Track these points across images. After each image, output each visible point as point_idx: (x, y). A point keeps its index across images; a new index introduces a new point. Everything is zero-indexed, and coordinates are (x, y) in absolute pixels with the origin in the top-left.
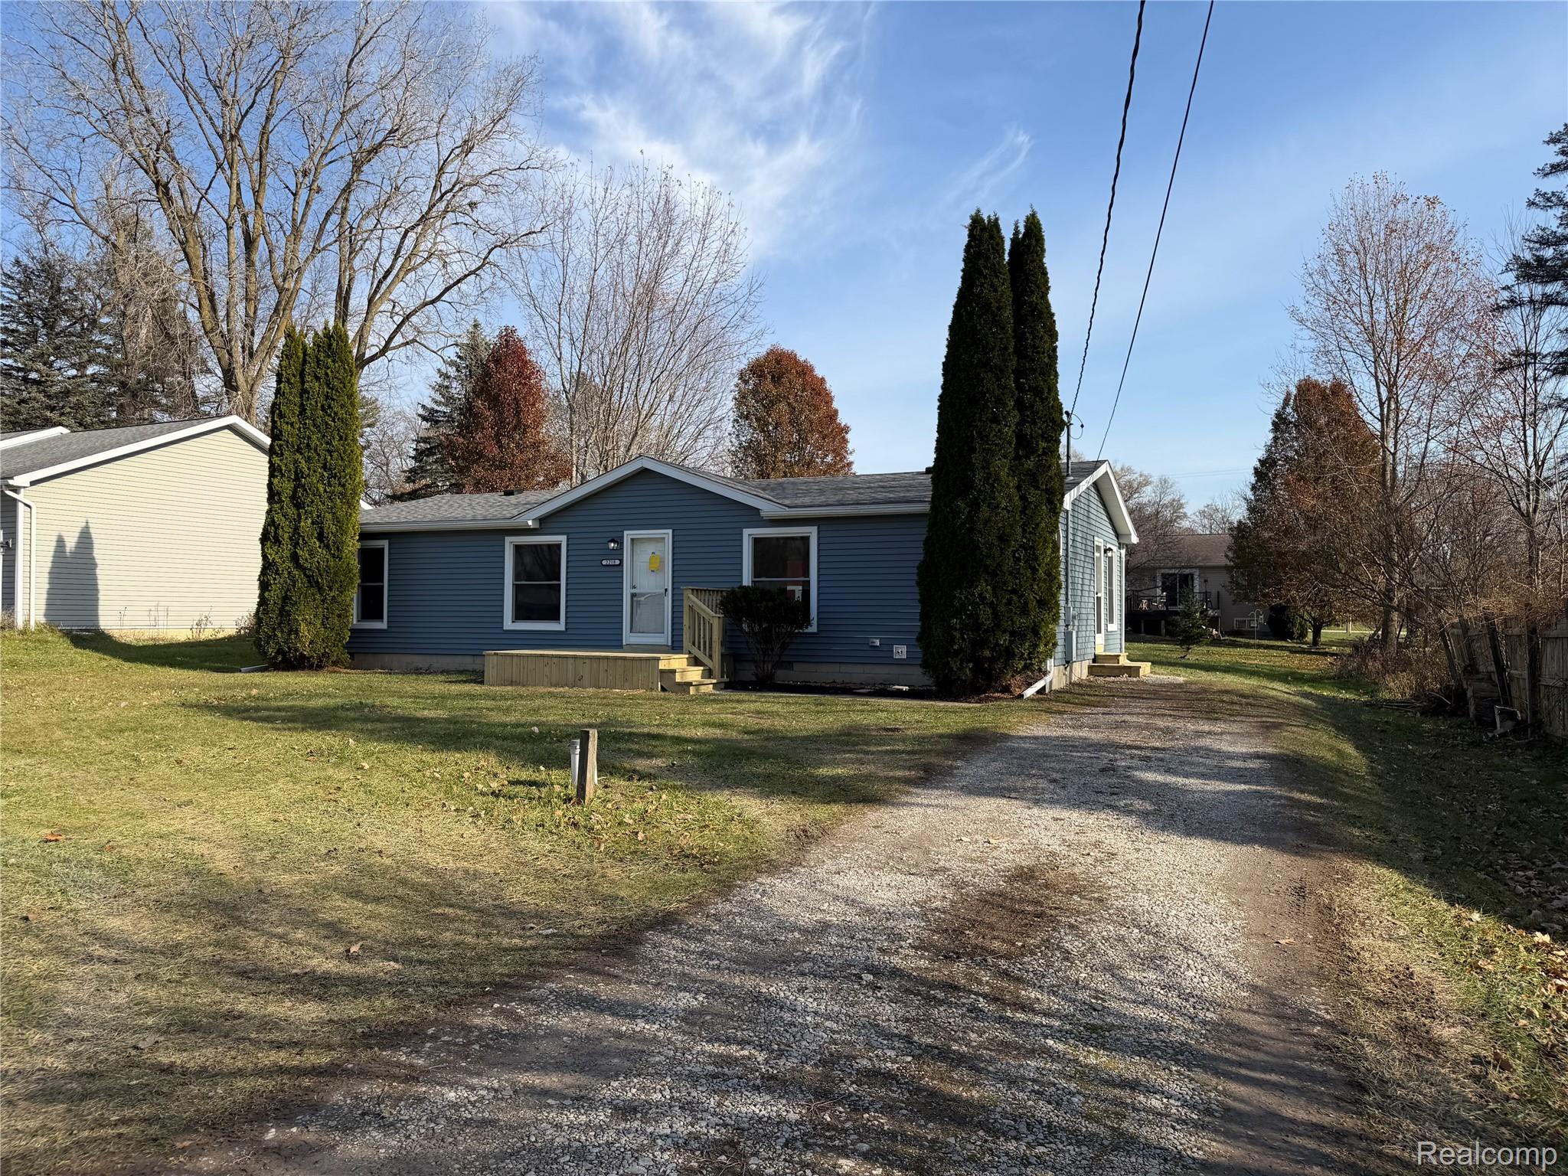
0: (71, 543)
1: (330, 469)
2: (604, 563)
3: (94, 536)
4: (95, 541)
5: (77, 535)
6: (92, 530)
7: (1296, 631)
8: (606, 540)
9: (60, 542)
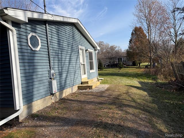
7: (136, 65)
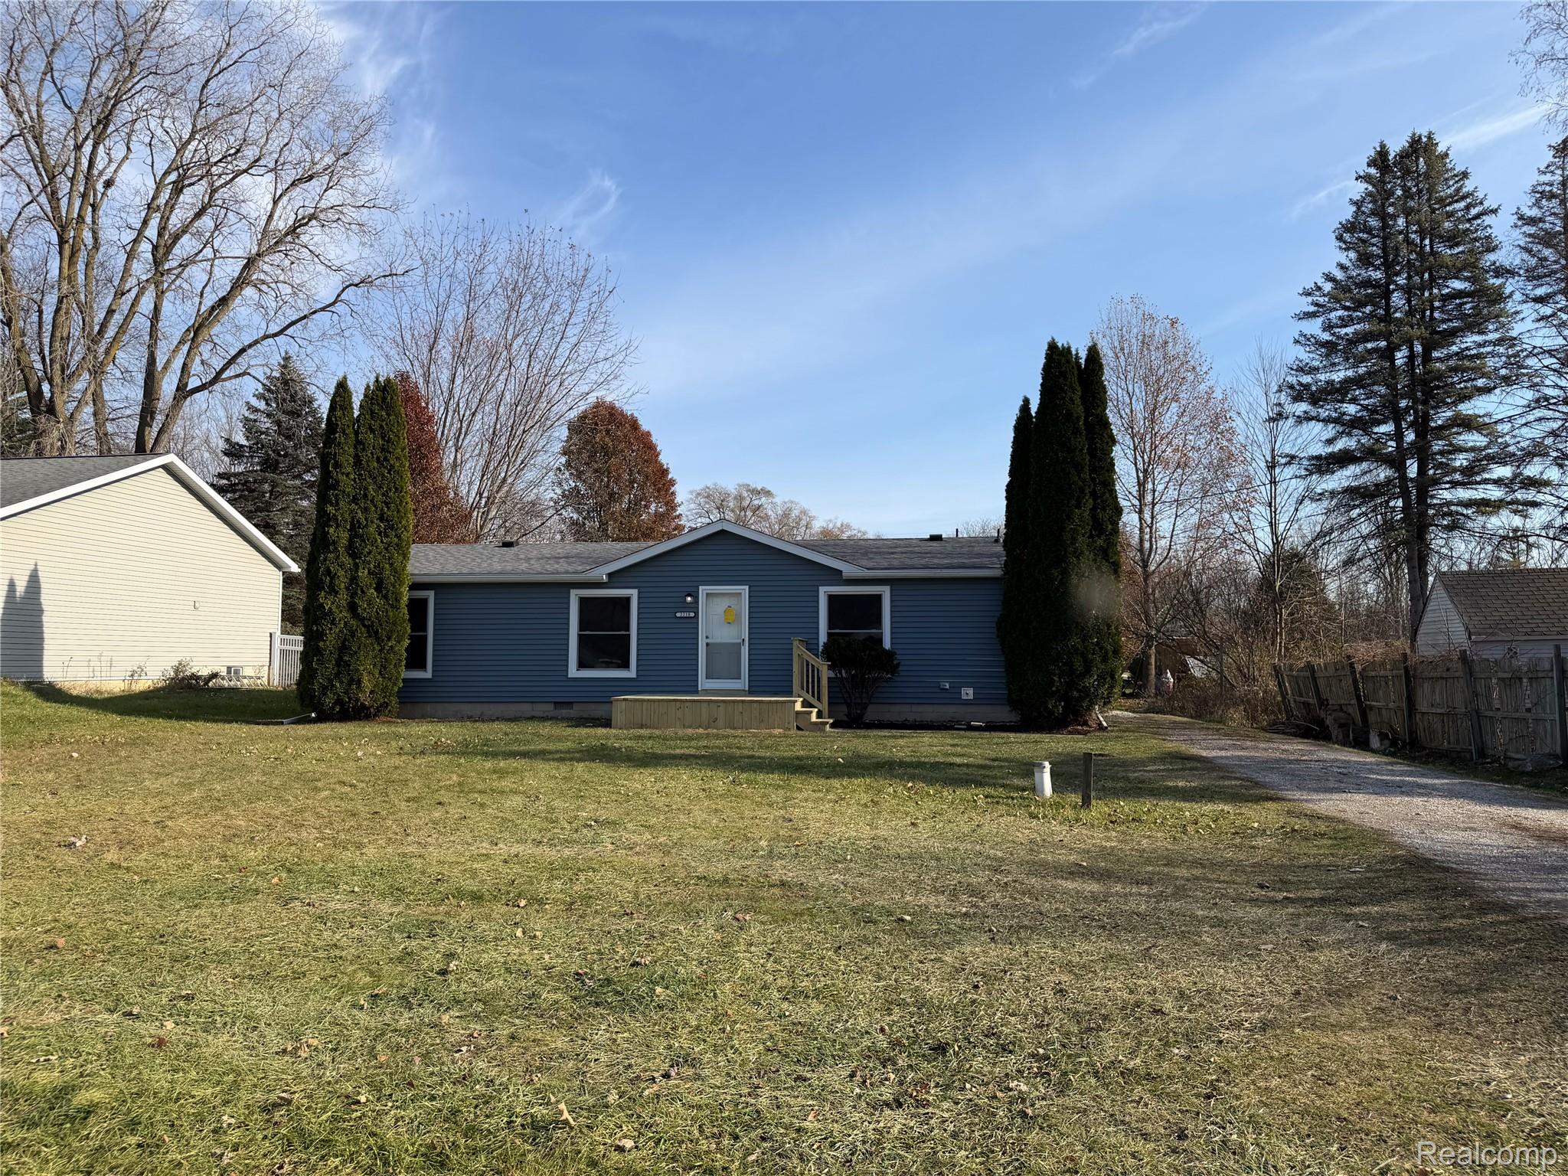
0: (21, 588)
1: (387, 521)
2: (678, 615)
3: (42, 580)
4: (43, 585)
5: (27, 578)
6: (40, 574)
8: (683, 594)
9: (12, 585)
